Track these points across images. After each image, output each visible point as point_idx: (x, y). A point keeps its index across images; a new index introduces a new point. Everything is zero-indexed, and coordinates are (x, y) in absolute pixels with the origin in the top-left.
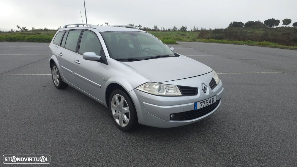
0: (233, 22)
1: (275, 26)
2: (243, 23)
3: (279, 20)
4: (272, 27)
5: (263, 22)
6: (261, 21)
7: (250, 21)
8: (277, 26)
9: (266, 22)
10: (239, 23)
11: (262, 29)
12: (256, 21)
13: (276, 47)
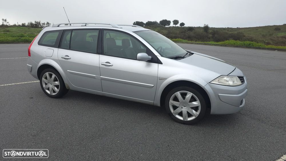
0: (135, 22)
1: (168, 25)
2: (144, 23)
3: (170, 21)
4: (166, 26)
5: (159, 22)
6: (157, 21)
7: (149, 21)
8: (169, 26)
9: (161, 22)
10: (140, 22)
11: (159, 28)
12: (153, 21)
13: (187, 43)
